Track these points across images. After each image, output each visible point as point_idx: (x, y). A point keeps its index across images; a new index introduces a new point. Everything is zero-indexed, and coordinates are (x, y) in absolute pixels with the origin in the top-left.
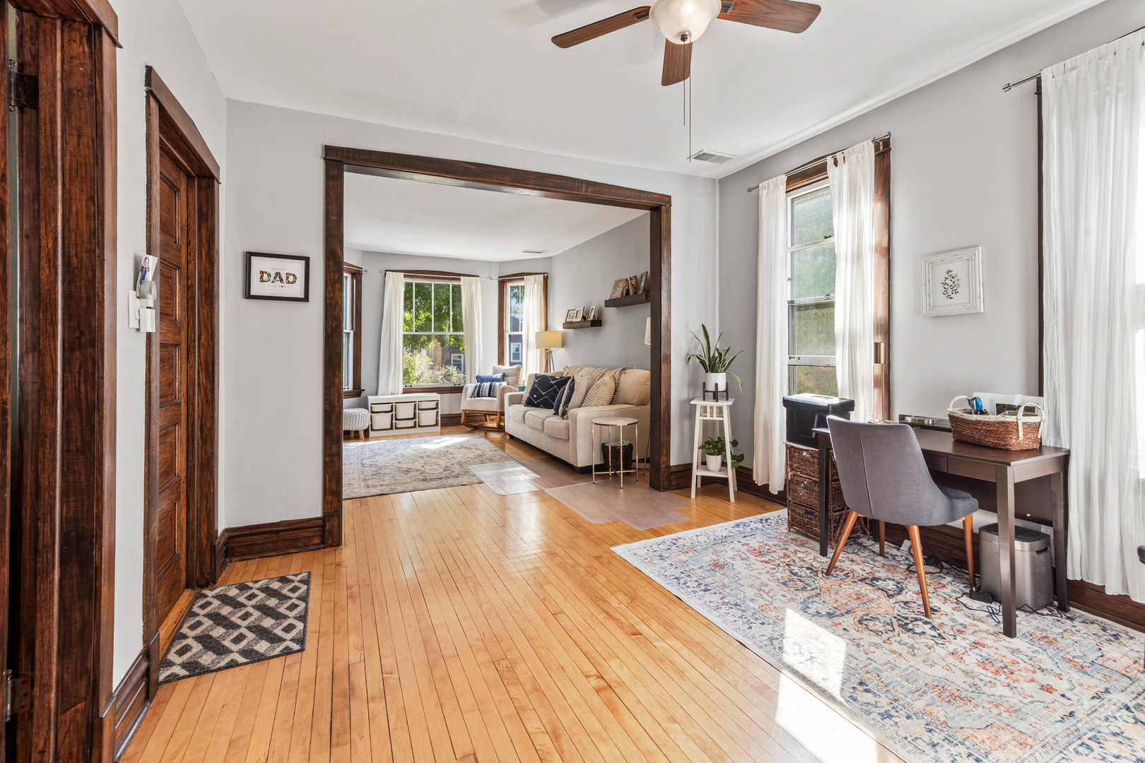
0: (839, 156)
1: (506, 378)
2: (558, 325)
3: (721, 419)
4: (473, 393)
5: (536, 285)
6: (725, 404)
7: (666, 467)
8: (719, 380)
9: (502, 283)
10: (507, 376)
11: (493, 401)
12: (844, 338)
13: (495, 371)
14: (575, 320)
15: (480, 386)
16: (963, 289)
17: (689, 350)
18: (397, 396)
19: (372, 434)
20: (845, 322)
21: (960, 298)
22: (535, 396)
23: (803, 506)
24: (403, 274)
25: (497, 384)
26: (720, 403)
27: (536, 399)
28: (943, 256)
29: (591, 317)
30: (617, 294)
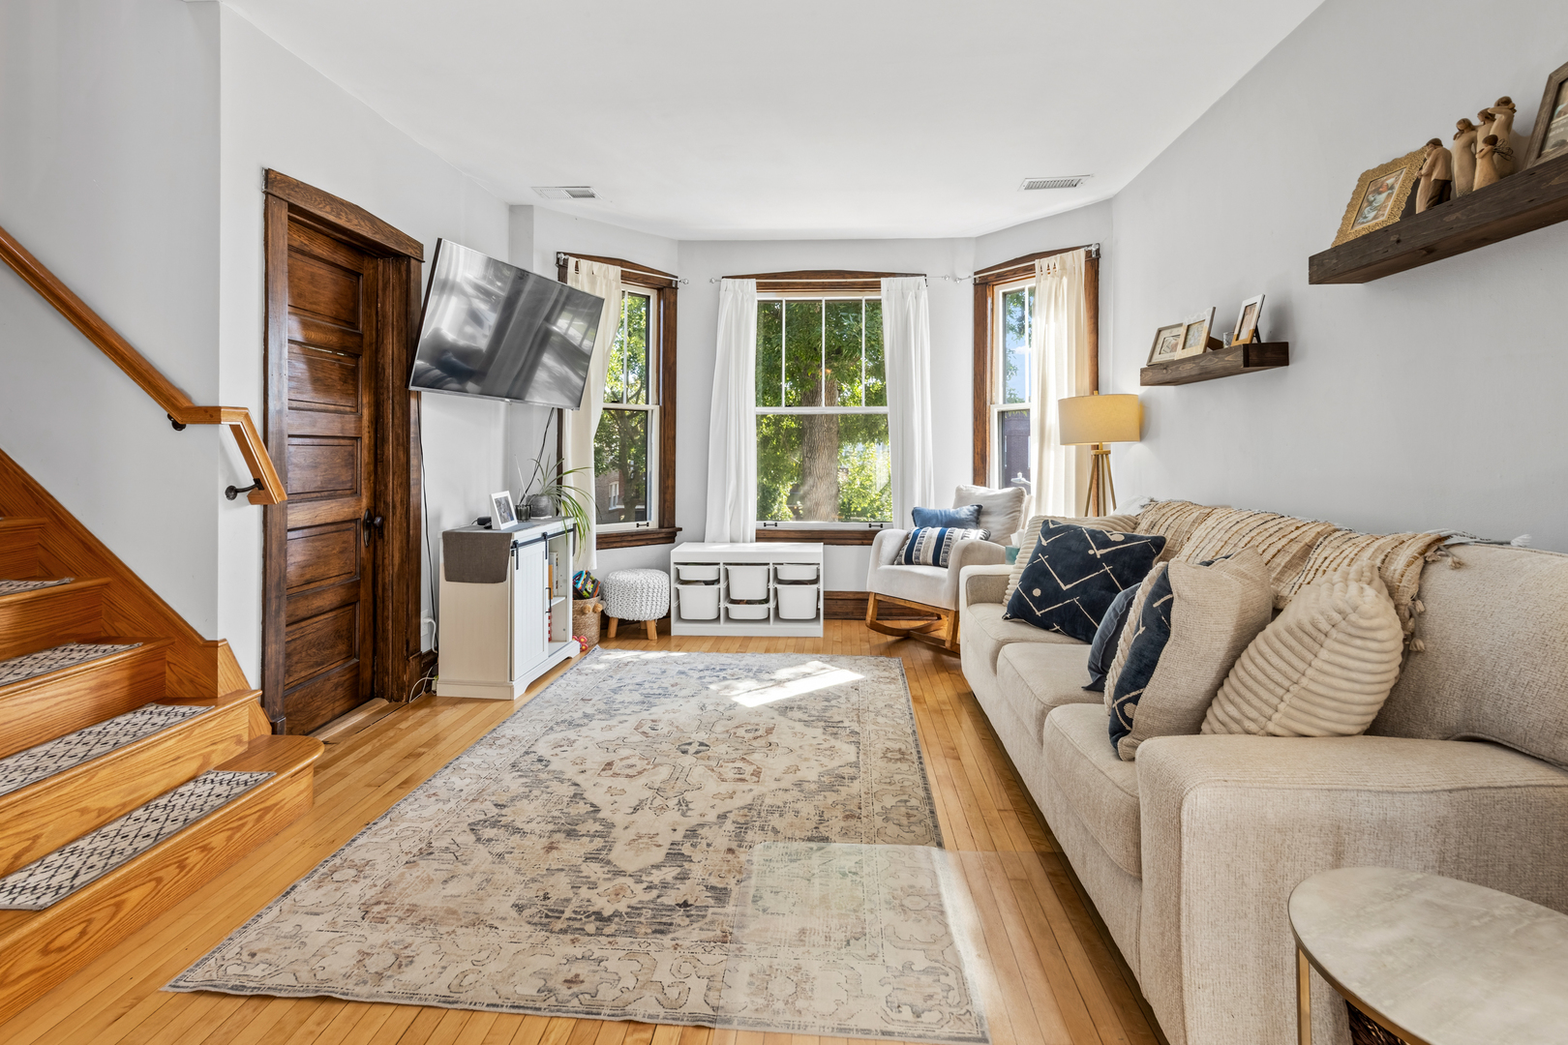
1: (983, 519)
2: (1125, 378)
4: (898, 554)
5: (1065, 280)
9: (983, 285)
10: (988, 513)
11: (937, 580)
13: (961, 498)
14: (1180, 354)
15: (915, 536)
18: (739, 548)
19: (677, 629)
22: (1037, 592)
24: (754, 281)
25: (958, 532)
27: (1040, 602)
29: (1241, 338)
30: (1375, 218)
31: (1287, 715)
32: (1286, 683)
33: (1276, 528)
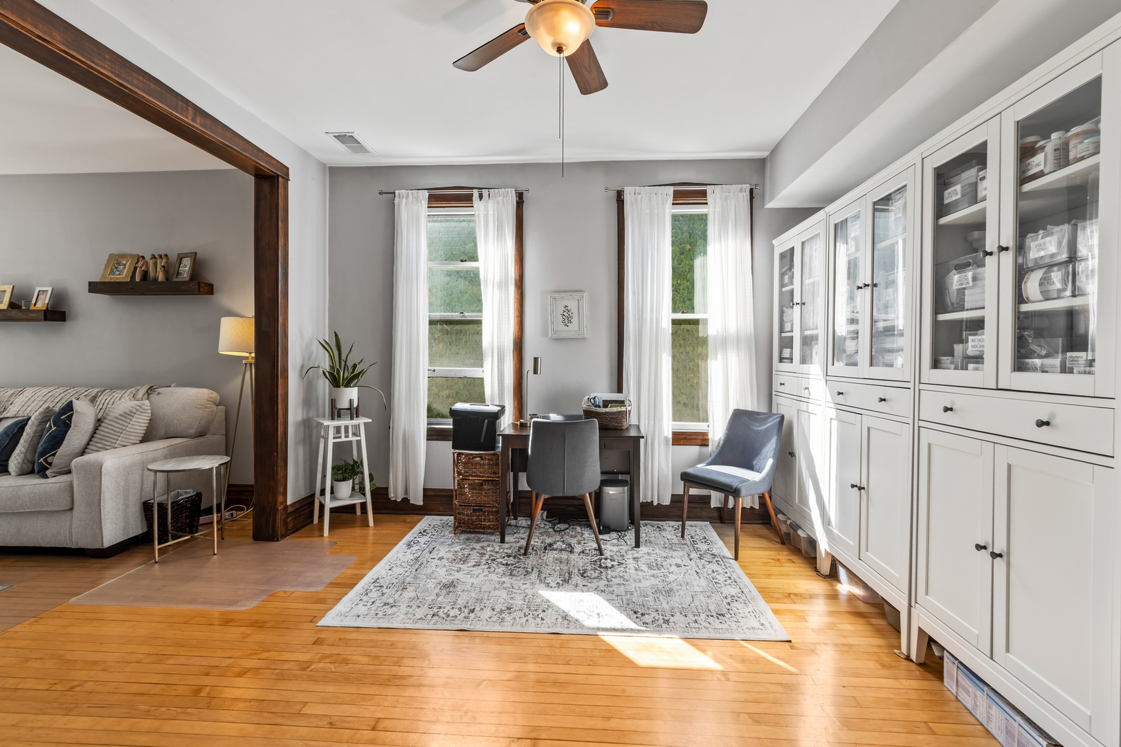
0: (485, 192)
3: (358, 438)
6: (362, 421)
7: (284, 508)
8: (351, 394)
12: (493, 353)
16: (575, 320)
17: (303, 361)
20: (493, 336)
21: (574, 326)
23: (472, 506)
26: (355, 422)
28: (563, 294)
29: (37, 305)
30: (119, 275)
31: (121, 441)
32: (121, 431)
33: (75, 392)
